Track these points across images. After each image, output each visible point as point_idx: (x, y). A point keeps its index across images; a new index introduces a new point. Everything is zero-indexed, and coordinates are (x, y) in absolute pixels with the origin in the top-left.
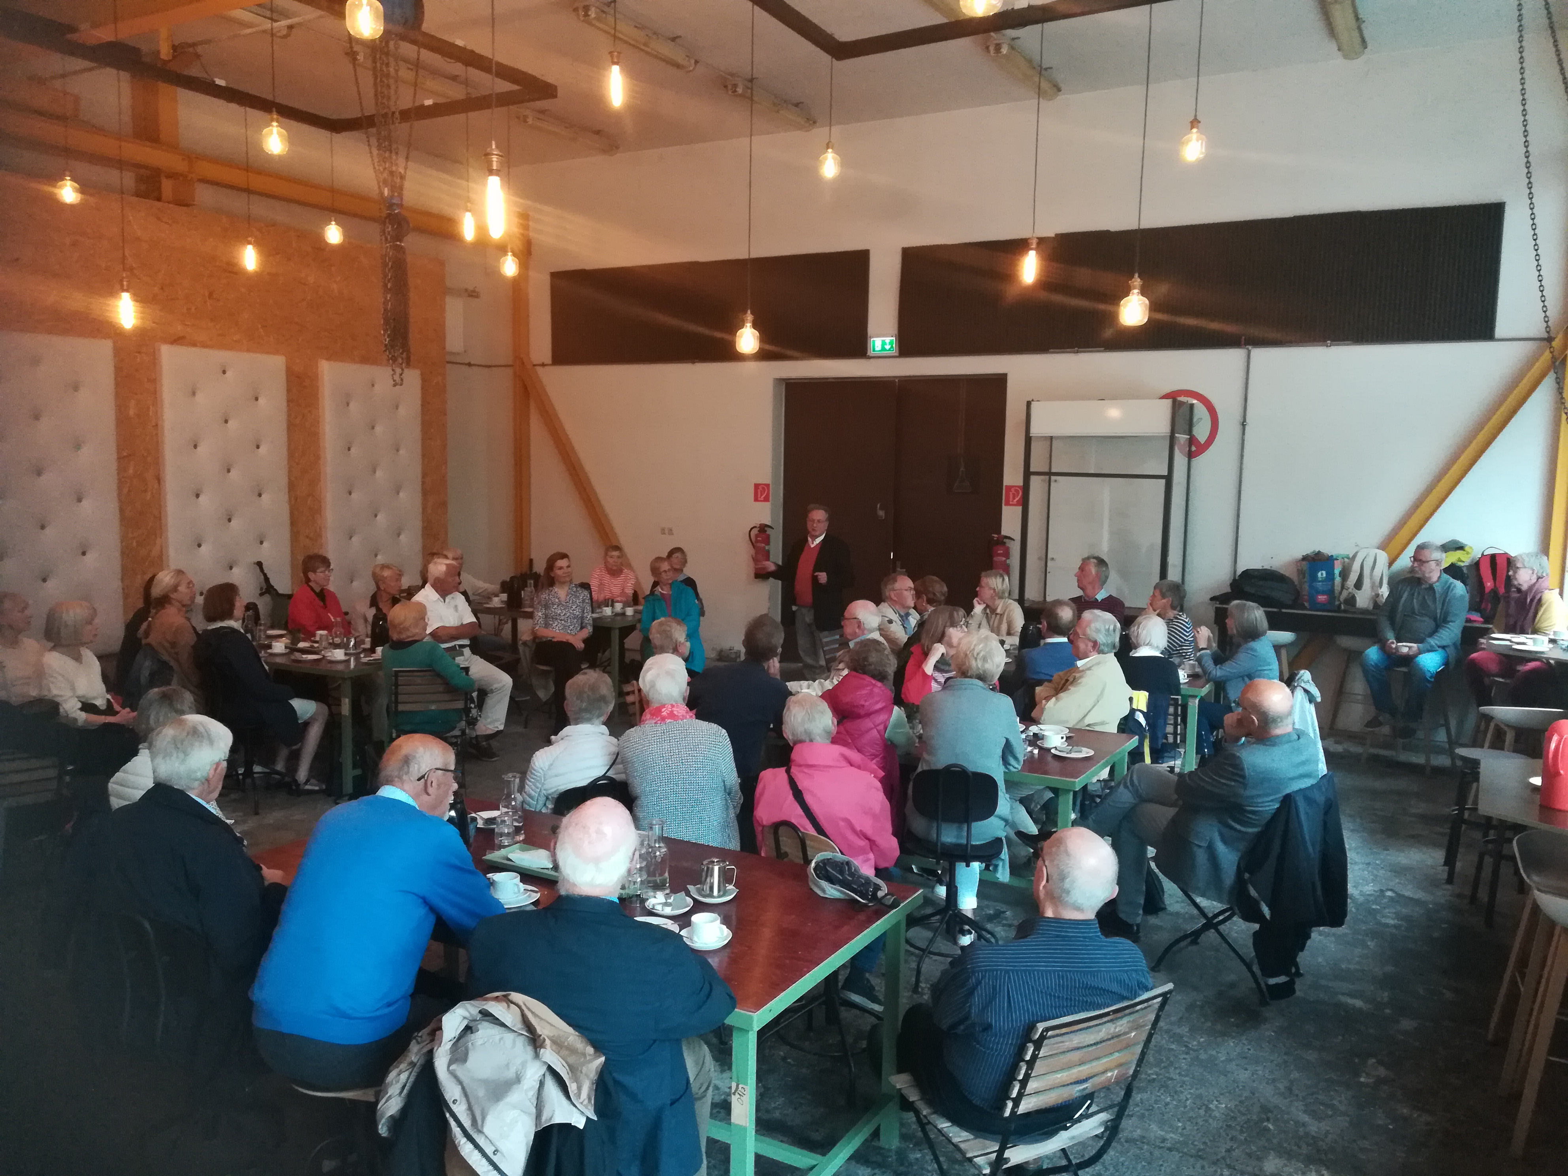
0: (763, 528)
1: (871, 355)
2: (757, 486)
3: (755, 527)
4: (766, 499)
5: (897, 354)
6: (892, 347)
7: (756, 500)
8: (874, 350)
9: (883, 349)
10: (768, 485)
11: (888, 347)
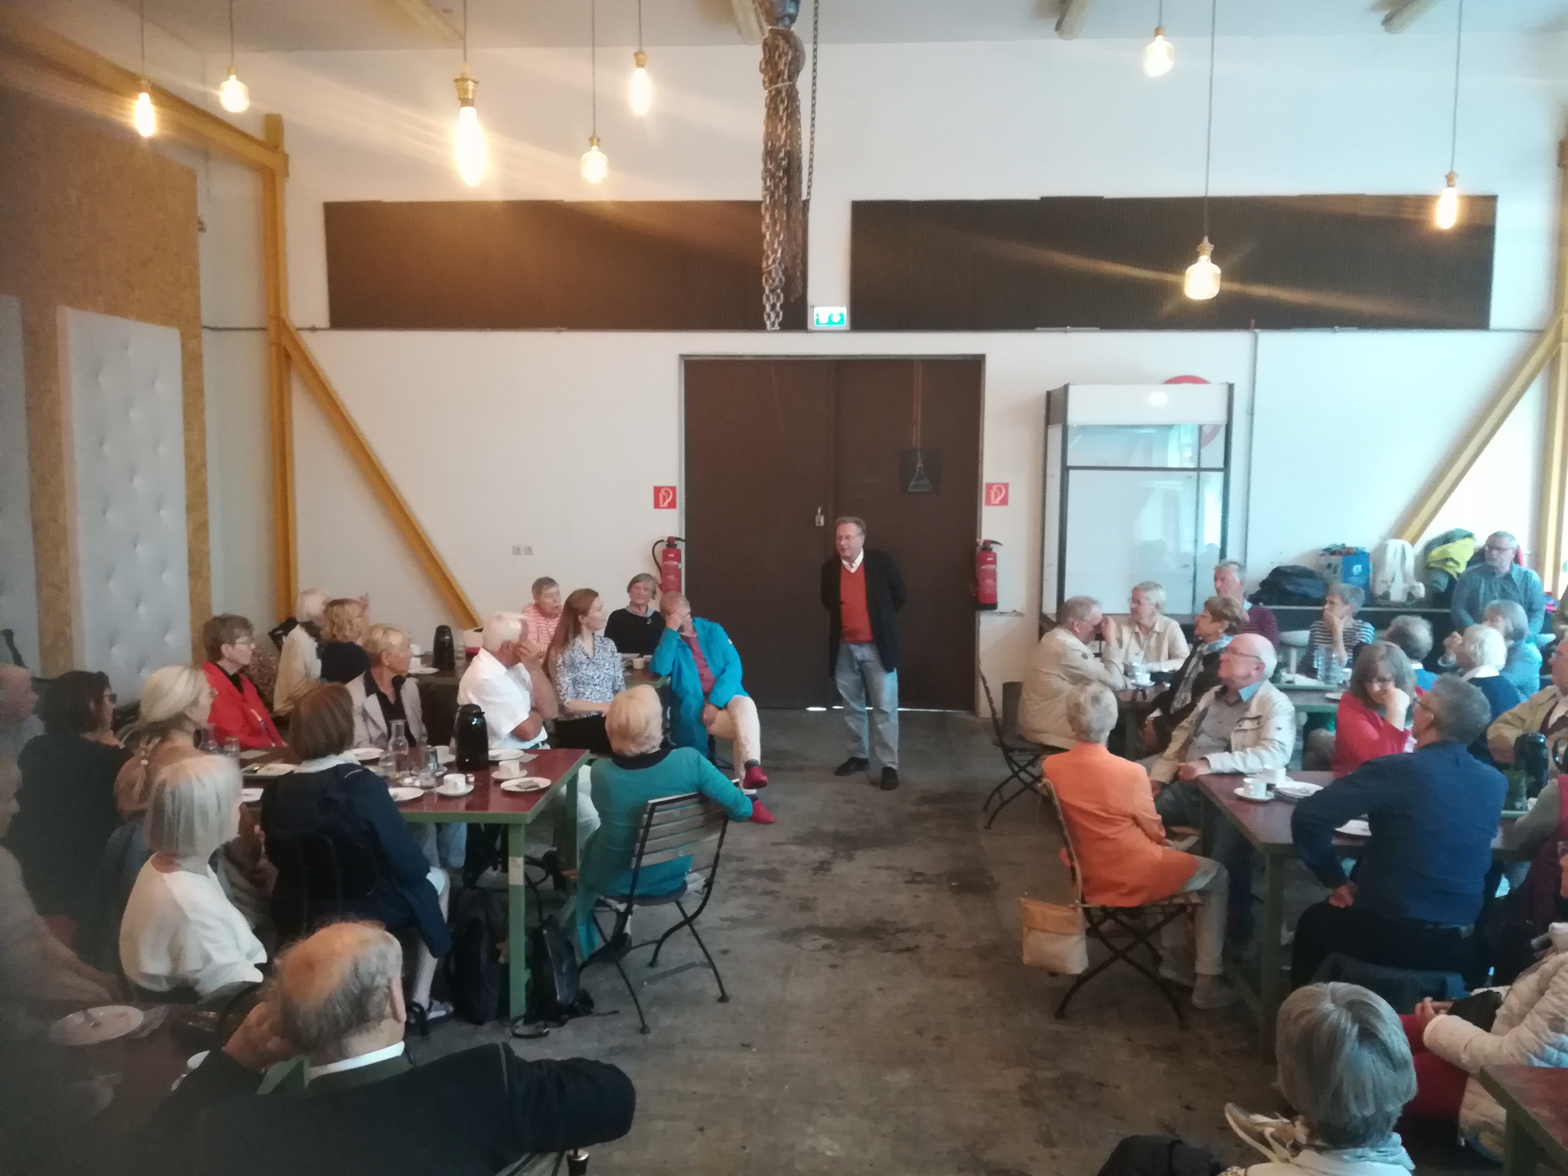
0: (671, 543)
1: (813, 329)
2: (657, 490)
3: (662, 541)
4: (672, 505)
5: (848, 328)
6: (842, 320)
7: (657, 505)
8: (818, 323)
9: (830, 321)
10: (673, 489)
11: (836, 319)
